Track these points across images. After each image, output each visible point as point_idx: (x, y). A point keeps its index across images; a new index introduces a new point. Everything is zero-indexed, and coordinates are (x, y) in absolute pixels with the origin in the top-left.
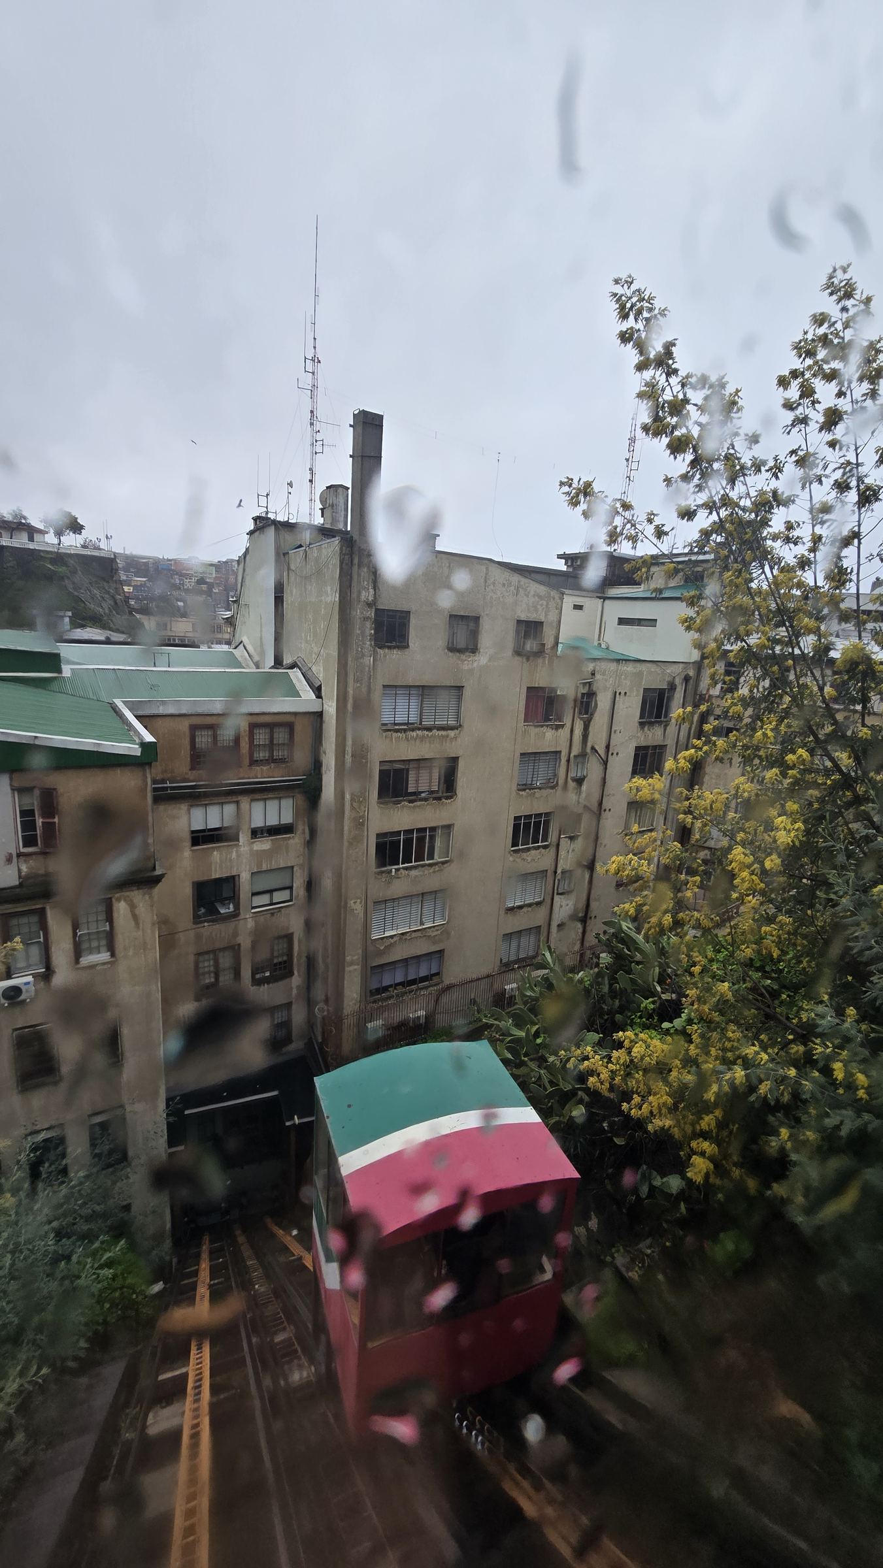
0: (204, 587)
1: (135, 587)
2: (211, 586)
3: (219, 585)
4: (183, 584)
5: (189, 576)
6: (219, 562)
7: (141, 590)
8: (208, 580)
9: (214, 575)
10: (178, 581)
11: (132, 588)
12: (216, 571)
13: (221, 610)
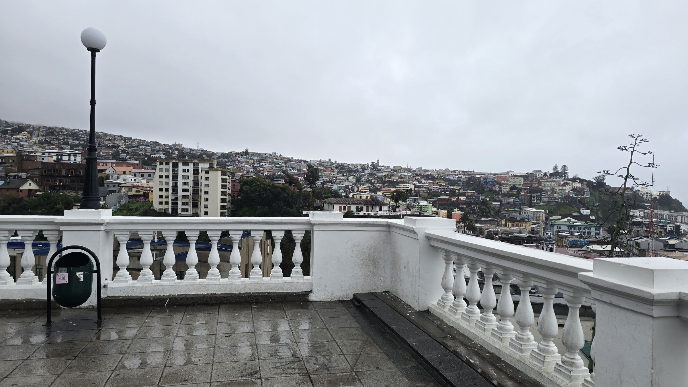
0: (515, 192)
1: (468, 197)
2: (519, 190)
3: (525, 189)
4: (501, 190)
5: (506, 185)
6: (527, 173)
7: (471, 198)
8: (518, 187)
9: (522, 183)
10: (497, 189)
11: (465, 198)
12: (524, 179)
13: (525, 206)
